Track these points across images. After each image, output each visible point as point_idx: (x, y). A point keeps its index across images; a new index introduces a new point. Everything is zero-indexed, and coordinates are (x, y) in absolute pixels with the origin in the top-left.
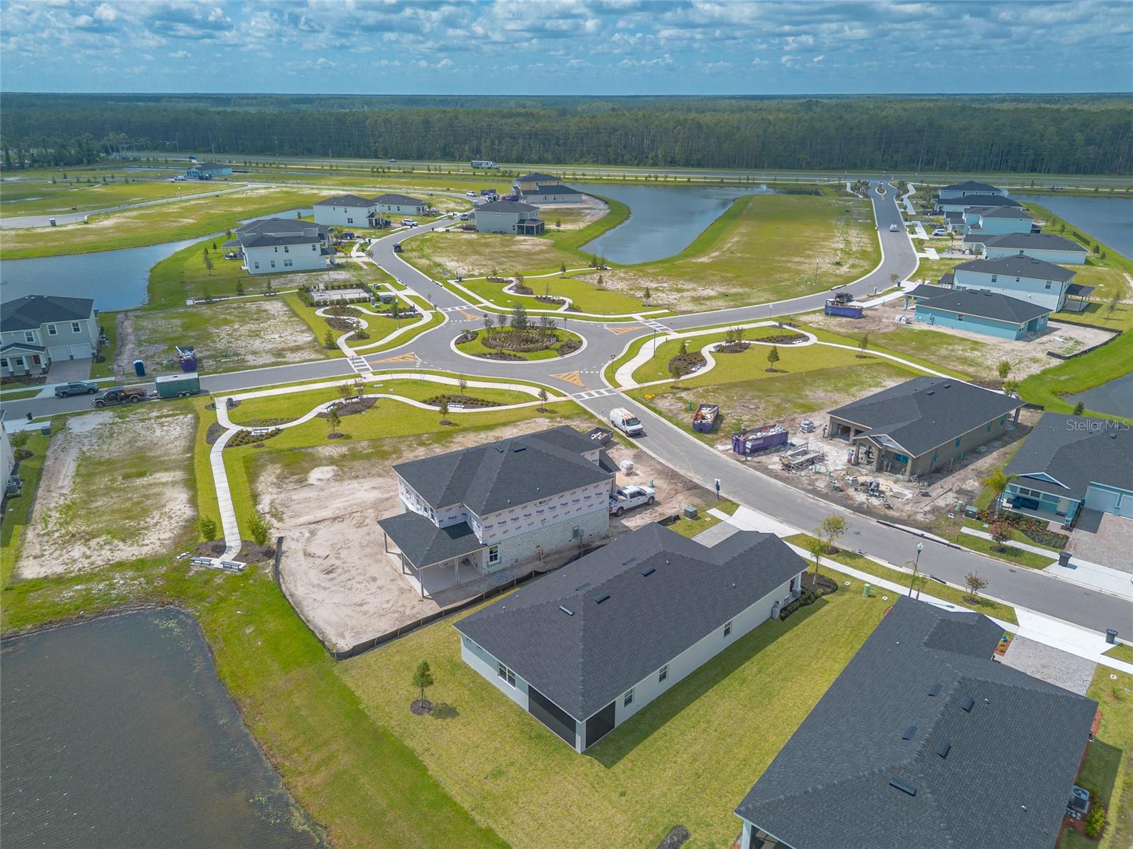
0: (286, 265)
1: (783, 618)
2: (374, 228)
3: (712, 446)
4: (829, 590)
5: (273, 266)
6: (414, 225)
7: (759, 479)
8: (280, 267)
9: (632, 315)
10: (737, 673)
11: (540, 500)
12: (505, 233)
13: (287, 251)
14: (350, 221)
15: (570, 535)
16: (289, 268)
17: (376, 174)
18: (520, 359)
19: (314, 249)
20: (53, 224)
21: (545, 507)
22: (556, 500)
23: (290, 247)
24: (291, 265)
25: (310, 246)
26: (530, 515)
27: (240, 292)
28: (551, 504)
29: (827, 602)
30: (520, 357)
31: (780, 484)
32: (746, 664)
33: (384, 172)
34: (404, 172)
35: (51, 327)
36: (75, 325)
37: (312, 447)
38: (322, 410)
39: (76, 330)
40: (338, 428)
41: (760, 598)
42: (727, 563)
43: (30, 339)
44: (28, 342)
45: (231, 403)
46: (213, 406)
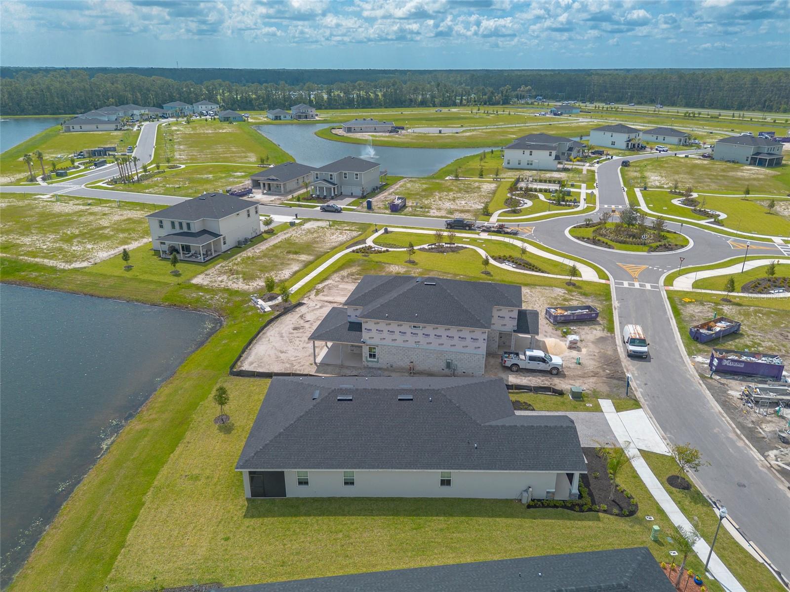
0: (528, 164)
1: (529, 507)
2: (629, 150)
3: (690, 354)
4: (616, 511)
5: (519, 164)
6: (663, 151)
7: (700, 397)
8: (524, 164)
9: (773, 238)
10: (421, 520)
11: (415, 324)
12: (738, 163)
13: (531, 154)
14: (613, 143)
15: (443, 365)
16: (529, 167)
17: (687, 117)
18: (610, 247)
19: (550, 155)
20: (440, 132)
21: (419, 332)
22: (429, 329)
23: (534, 152)
24: (531, 164)
25: (548, 152)
26: (405, 333)
27: (481, 176)
28: (426, 331)
29: (598, 519)
30: (609, 245)
31: (717, 408)
32: (441, 518)
33: (694, 117)
34: (712, 117)
35: (345, 174)
36: (357, 175)
37: (390, 264)
38: (426, 246)
39: (357, 178)
40: (414, 257)
41: (493, 469)
42: (491, 426)
43: (331, 179)
44: (330, 180)
45: (386, 232)
46: (376, 231)
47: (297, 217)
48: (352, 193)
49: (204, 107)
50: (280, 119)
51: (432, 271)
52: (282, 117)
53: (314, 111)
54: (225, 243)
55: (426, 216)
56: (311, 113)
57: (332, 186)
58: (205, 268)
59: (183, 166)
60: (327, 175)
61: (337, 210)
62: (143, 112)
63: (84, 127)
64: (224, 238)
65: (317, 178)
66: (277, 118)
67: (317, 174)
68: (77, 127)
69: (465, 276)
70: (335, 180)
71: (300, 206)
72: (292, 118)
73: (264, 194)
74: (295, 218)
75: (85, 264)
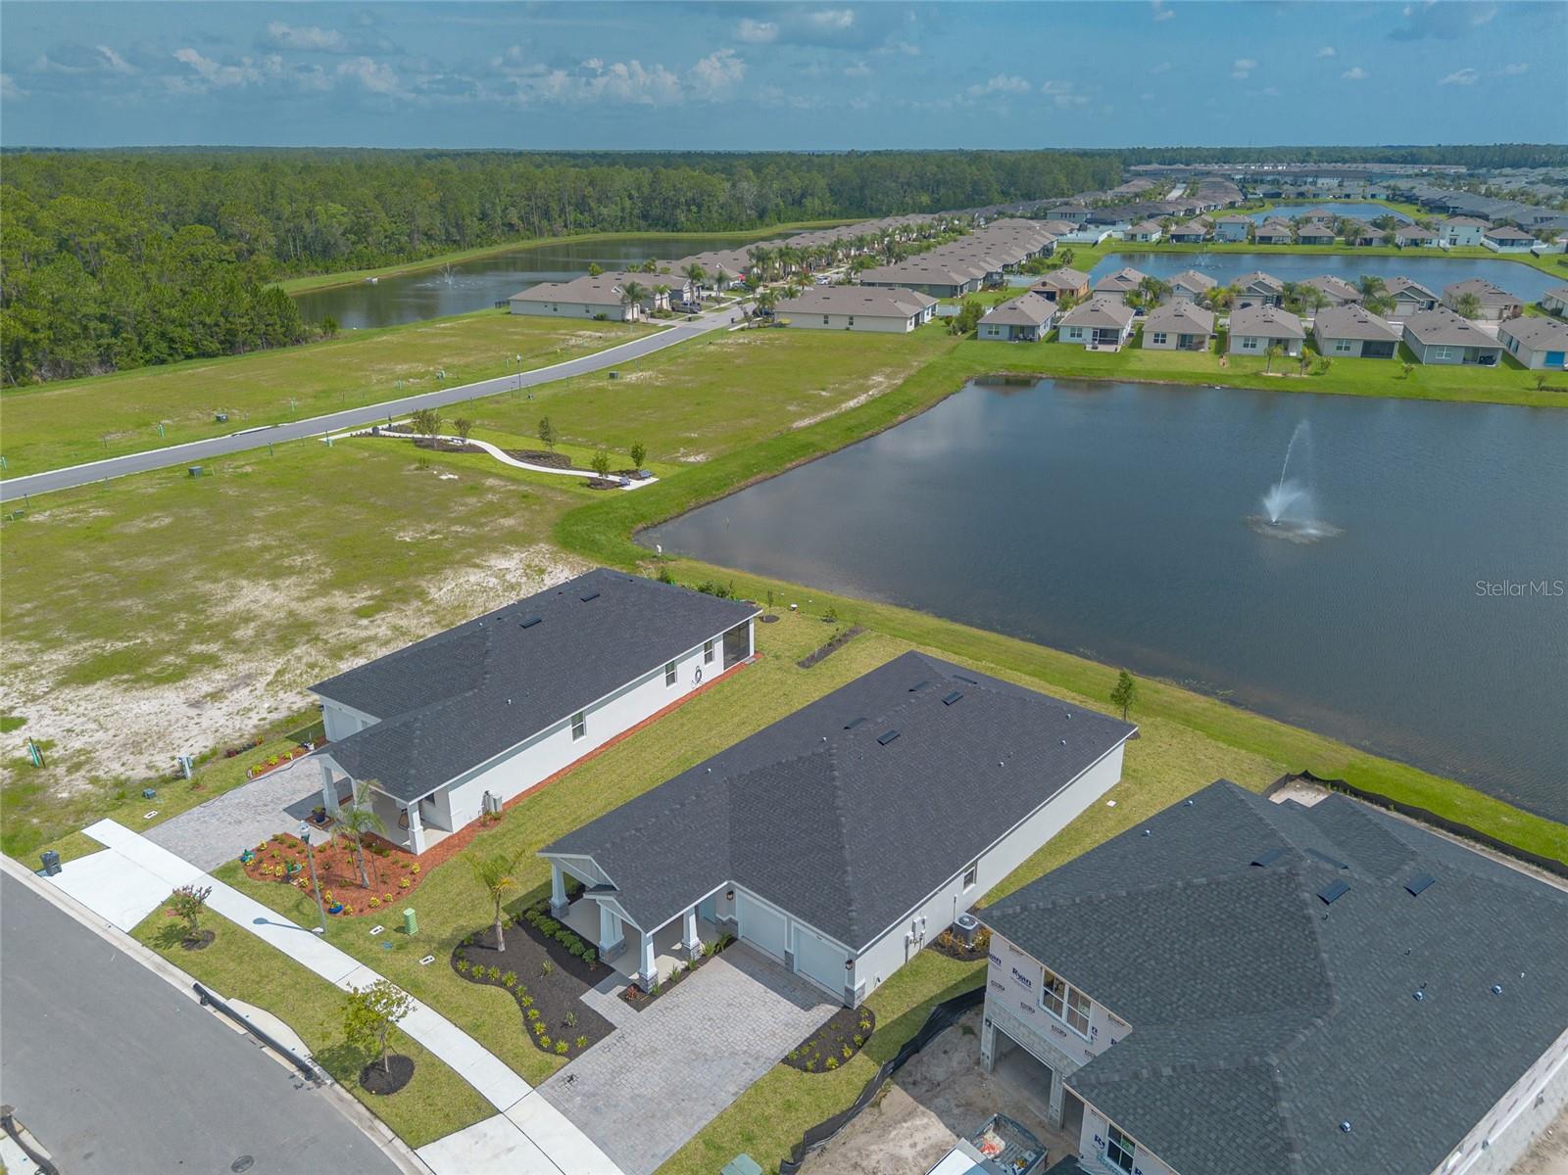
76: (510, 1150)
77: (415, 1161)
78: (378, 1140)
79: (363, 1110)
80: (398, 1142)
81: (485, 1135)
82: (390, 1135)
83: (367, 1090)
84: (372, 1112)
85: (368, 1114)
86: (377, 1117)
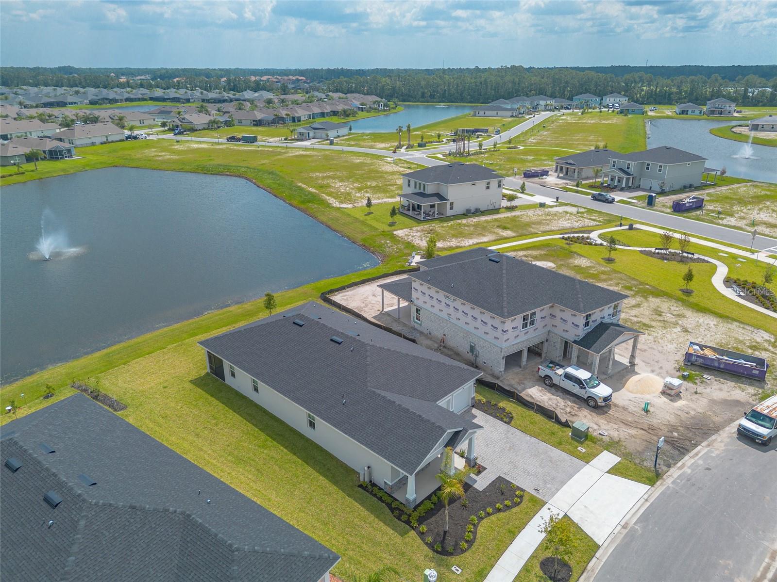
1: (360, 486)
11: (448, 294)
15: (468, 347)
21: (452, 304)
22: (458, 303)
26: (441, 301)
28: (456, 305)
29: (403, 534)
35: (648, 165)
36: (661, 166)
37: (582, 256)
38: (653, 250)
39: (660, 170)
40: (613, 255)
41: (337, 428)
42: (374, 392)
43: (628, 168)
44: (626, 170)
45: (631, 228)
46: (621, 225)
47: (557, 200)
48: (651, 187)
49: (612, 100)
50: (687, 114)
51: (620, 273)
52: (690, 112)
53: (733, 107)
54: (451, 208)
55: (718, 224)
56: (728, 109)
57: (625, 177)
58: (417, 224)
59: (522, 148)
60: (623, 163)
61: (607, 199)
62: (548, 102)
63: (488, 113)
64: (452, 204)
65: (614, 166)
66: (683, 112)
67: (614, 162)
68: (482, 113)
69: (654, 287)
70: (632, 170)
71: (577, 192)
72: (700, 113)
73: (558, 177)
74: (556, 200)
75: (349, 206)
76: (585, 506)
77: (606, 544)
78: (599, 565)
79: (583, 577)
80: (598, 555)
81: (581, 518)
82: (594, 560)
83: (570, 577)
84: (583, 572)
85: (585, 574)
86: (585, 569)
